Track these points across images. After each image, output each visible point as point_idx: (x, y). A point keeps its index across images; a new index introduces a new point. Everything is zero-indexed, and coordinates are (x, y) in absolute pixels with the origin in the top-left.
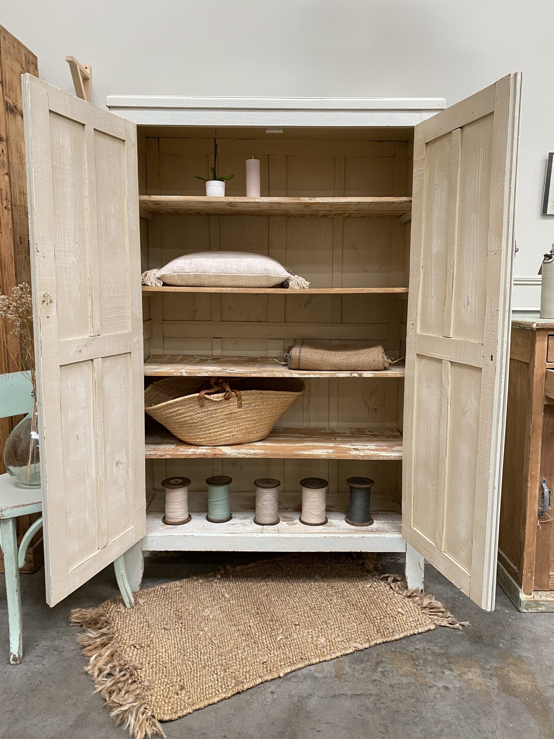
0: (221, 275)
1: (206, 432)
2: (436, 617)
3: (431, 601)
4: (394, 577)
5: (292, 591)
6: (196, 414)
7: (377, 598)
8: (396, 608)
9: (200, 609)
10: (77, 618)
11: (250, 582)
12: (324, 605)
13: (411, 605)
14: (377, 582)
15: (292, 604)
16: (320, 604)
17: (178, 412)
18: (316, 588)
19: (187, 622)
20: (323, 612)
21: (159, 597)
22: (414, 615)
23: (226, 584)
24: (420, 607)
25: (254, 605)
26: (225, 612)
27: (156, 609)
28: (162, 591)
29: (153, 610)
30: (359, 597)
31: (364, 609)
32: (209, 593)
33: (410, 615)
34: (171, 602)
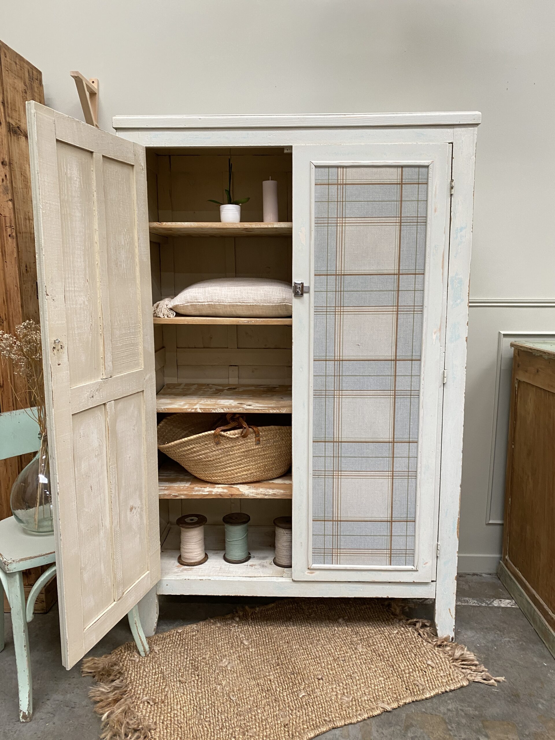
0: (237, 305)
1: (222, 470)
2: (469, 671)
3: (463, 652)
4: (422, 623)
5: (314, 637)
6: (212, 452)
7: (405, 647)
8: (426, 660)
9: (218, 658)
10: (89, 667)
11: (270, 625)
12: (348, 654)
13: (442, 656)
14: (404, 628)
15: (315, 653)
16: (344, 654)
17: (192, 450)
18: (339, 635)
19: (204, 674)
20: (348, 664)
21: (174, 643)
22: (445, 668)
23: (245, 628)
24: (451, 658)
25: (274, 654)
26: (244, 662)
27: (171, 658)
28: (178, 636)
29: (169, 659)
30: (385, 645)
31: (391, 660)
32: (227, 639)
33: (440, 668)
34: (187, 650)
